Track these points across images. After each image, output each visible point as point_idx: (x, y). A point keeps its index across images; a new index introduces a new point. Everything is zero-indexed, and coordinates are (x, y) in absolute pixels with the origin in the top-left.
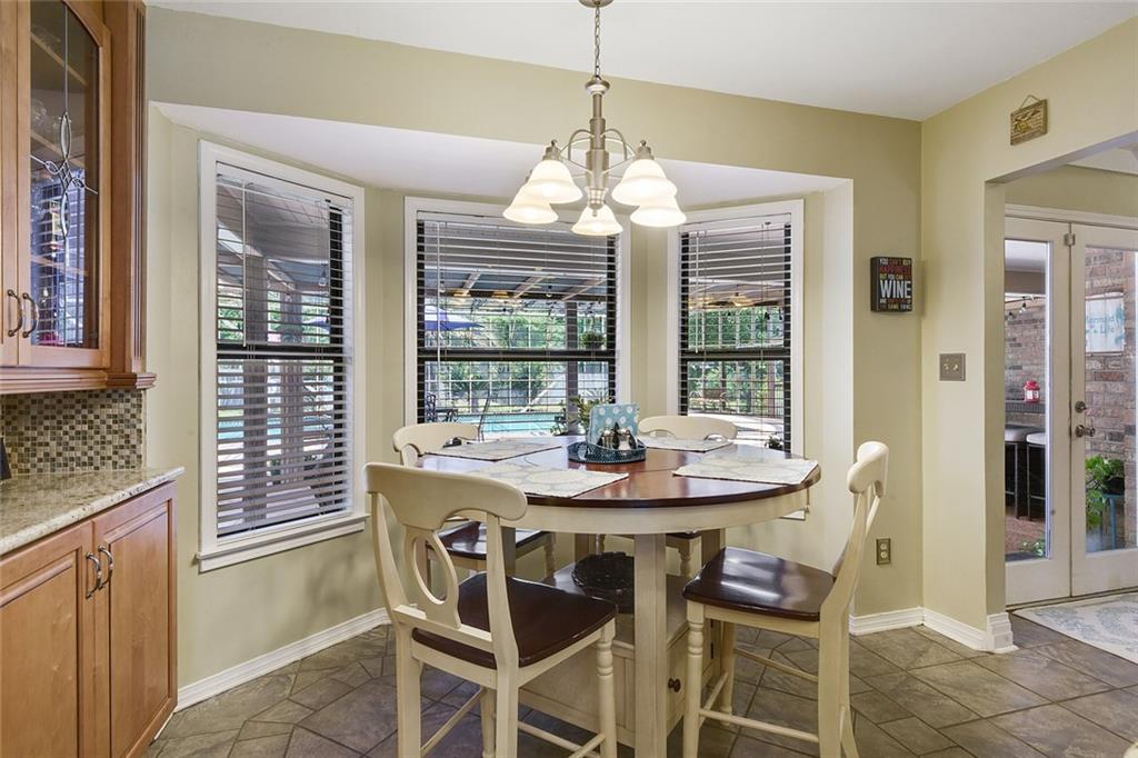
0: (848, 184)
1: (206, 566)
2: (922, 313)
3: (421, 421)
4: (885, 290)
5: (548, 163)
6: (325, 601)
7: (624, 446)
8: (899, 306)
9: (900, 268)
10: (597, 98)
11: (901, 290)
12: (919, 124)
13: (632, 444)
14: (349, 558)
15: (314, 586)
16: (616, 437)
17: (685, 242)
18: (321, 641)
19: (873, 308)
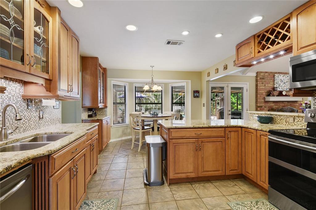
0: (190, 81)
1: (112, 127)
2: (201, 98)
3: (135, 111)
4: (195, 95)
5: (146, 86)
6: (124, 134)
7: (156, 114)
8: (198, 97)
9: (197, 92)
10: (152, 77)
11: (198, 95)
12: (201, 72)
13: (157, 113)
14: (127, 129)
15: (123, 132)
16: (155, 113)
17: (172, 88)
18: (124, 138)
19: (194, 97)
